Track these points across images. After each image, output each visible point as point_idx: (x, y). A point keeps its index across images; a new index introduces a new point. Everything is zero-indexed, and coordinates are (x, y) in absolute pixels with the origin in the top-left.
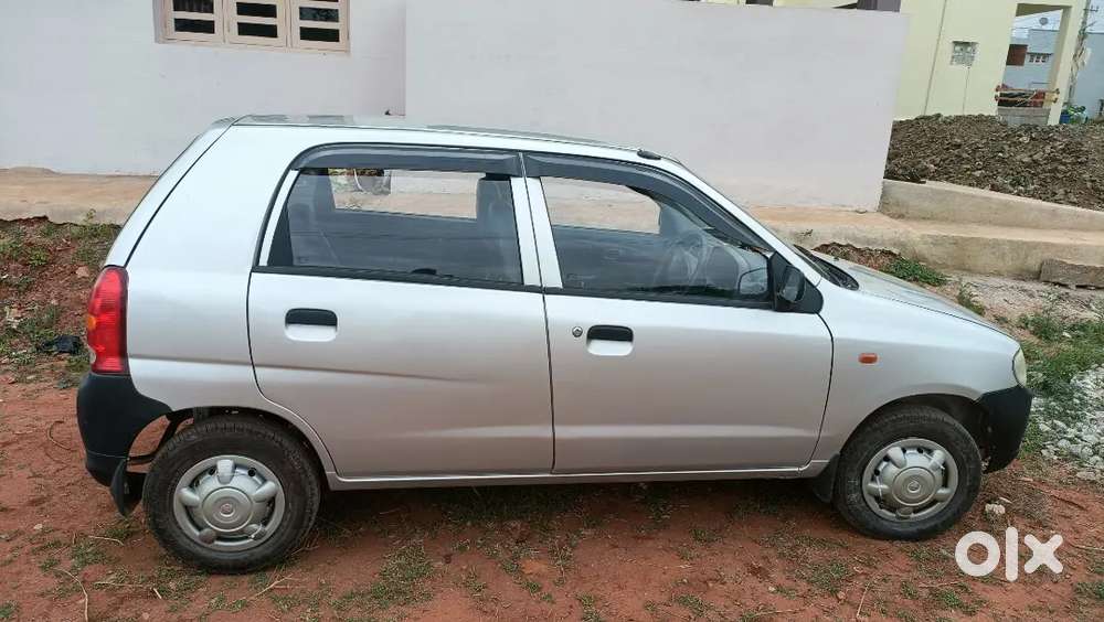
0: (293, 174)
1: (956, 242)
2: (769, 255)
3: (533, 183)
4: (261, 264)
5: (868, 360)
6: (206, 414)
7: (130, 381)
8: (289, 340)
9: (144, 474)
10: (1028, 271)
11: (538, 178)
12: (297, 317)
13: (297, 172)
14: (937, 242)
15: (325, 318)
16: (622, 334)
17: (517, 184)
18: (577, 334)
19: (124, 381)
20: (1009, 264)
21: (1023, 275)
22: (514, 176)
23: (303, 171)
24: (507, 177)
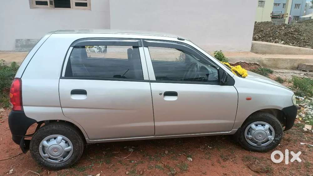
0: (71, 48)
1: (274, 60)
2: (218, 68)
3: (146, 49)
4: (62, 76)
5: (249, 99)
6: (49, 122)
7: (24, 113)
8: (72, 99)
9: (30, 140)
10: (295, 67)
11: (147, 47)
12: (74, 92)
13: (73, 47)
14: (269, 60)
15: (83, 92)
16: (174, 94)
17: (141, 49)
18: (161, 94)
19: (22, 113)
20: (289, 65)
21: (293, 68)
22: (140, 47)
23: (75, 47)
24: (137, 47)
